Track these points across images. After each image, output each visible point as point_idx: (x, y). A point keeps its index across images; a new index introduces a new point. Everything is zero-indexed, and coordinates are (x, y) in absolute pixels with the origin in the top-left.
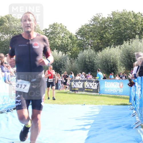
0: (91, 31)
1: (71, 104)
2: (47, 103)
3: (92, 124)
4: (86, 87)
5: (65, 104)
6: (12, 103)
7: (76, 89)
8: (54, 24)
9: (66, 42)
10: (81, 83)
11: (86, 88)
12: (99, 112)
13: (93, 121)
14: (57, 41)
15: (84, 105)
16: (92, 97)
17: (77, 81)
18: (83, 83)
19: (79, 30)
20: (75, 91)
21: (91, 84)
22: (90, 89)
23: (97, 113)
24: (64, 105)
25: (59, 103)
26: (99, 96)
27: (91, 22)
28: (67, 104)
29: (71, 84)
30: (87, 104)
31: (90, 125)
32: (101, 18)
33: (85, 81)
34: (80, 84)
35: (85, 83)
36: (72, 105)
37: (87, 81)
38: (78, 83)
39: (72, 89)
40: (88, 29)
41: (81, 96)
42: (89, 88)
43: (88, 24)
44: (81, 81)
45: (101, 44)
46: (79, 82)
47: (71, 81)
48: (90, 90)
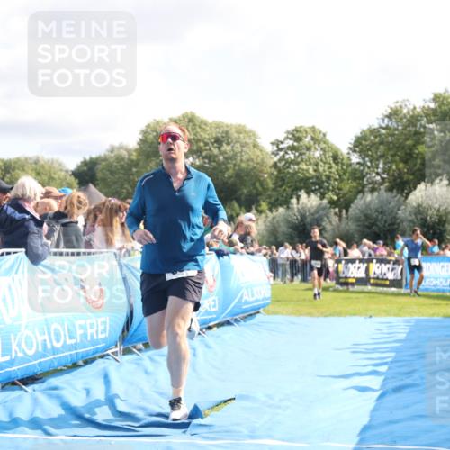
0: (382, 143)
1: (339, 314)
2: (282, 314)
3: (392, 362)
4: (372, 275)
5: (326, 316)
6: (203, 315)
7: (350, 280)
8: (296, 130)
9: (324, 171)
10: (361, 264)
11: (374, 278)
12: (405, 335)
13: (393, 354)
14: (305, 167)
15: (371, 317)
16: (389, 298)
17: (353, 261)
18: (366, 265)
19: (355, 142)
20: (347, 284)
21: (385, 267)
22: (382, 279)
23: (402, 336)
24: (322, 319)
25: (310, 314)
26: (404, 295)
27: (383, 120)
28: (331, 315)
29: (337, 268)
30: (376, 315)
31: (385, 363)
32: (405, 111)
33: (370, 261)
34: (359, 268)
35: (371, 265)
36: (342, 318)
37: (375, 261)
38: (354, 265)
39: (342, 280)
40: (376, 137)
41: (362, 295)
42: (380, 277)
43: (376, 126)
44: (361, 261)
45: (407, 173)
46: (357, 264)
47: (338, 261)
48: (383, 282)
